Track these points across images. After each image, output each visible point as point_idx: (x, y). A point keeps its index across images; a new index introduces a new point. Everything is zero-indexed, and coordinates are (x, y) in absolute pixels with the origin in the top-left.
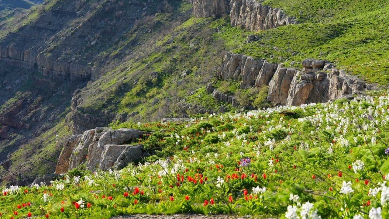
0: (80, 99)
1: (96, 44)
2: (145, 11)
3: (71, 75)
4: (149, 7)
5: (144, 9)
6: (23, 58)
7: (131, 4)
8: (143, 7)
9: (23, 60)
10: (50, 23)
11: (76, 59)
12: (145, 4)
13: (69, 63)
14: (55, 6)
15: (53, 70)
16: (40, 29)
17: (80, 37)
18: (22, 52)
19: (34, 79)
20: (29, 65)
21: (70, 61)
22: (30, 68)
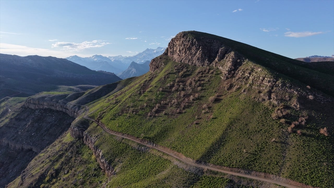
0: (24, 177)
1: (34, 135)
2: (54, 118)
3: (24, 149)
4: (55, 117)
5: (53, 118)
6: (2, 141)
7: (48, 116)
8: (53, 117)
9: (2, 142)
10: (14, 124)
11: (25, 143)
12: (54, 115)
13: (23, 144)
14: (16, 116)
15: (16, 147)
16: (10, 127)
17: (27, 131)
18: (2, 139)
19: (8, 151)
20: (5, 144)
21: (23, 143)
22: (6, 145)
